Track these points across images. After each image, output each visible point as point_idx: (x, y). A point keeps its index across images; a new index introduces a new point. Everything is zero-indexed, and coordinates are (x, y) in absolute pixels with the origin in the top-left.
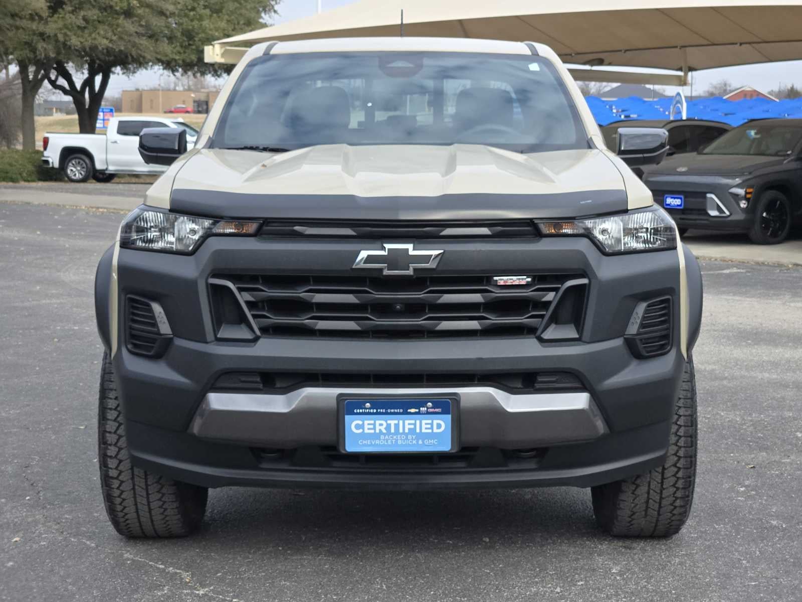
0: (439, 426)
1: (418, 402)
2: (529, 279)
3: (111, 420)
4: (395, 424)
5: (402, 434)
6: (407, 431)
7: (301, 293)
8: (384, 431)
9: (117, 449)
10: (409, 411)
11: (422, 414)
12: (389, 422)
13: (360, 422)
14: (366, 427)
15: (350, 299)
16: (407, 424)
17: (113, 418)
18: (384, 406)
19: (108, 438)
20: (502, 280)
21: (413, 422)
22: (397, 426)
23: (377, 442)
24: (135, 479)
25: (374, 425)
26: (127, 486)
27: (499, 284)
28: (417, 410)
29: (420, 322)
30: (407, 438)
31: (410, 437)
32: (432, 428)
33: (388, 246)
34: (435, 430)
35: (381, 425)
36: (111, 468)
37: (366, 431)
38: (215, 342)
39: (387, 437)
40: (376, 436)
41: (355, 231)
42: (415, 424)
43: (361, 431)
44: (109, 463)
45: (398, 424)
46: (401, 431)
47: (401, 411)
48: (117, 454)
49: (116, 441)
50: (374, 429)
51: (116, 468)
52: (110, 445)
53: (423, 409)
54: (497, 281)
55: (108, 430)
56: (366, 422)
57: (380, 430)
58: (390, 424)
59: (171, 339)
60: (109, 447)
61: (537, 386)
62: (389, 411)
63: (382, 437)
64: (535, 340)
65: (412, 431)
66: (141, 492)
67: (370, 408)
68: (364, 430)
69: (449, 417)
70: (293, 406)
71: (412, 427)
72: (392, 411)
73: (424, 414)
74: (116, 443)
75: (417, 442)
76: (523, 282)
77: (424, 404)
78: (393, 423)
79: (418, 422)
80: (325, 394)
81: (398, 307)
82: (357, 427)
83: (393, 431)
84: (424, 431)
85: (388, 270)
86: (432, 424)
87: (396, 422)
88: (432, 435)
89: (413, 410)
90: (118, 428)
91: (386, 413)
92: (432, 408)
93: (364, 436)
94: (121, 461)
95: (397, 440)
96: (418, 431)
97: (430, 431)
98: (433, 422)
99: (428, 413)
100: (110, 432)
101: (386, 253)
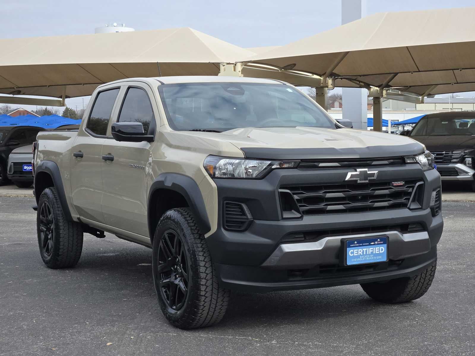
0: (382, 250)
1: (374, 239)
2: (404, 183)
3: (202, 266)
4: (366, 250)
5: (368, 255)
6: (370, 253)
7: (321, 193)
8: (362, 254)
9: (206, 281)
10: (371, 243)
11: (376, 245)
12: (363, 249)
13: (353, 251)
14: (355, 252)
15: (341, 195)
16: (369, 250)
17: (203, 265)
18: (362, 242)
19: (201, 275)
20: (395, 184)
21: (372, 249)
22: (366, 251)
23: (359, 259)
24: (213, 295)
25: (358, 251)
26: (208, 300)
27: (394, 185)
28: (374, 243)
29: (368, 203)
30: (370, 257)
31: (371, 256)
32: (379, 251)
33: (358, 170)
34: (381, 252)
35: (360, 251)
36: (202, 291)
37: (355, 255)
38: (282, 220)
39: (362, 257)
40: (358, 257)
41: (340, 164)
42: (373, 250)
43: (353, 255)
44: (201, 288)
45: (367, 250)
46: (368, 253)
47: (368, 244)
48: (205, 284)
49: (205, 276)
50: (358, 253)
51: (205, 291)
52: (202, 279)
53: (376, 242)
54: (393, 184)
55: (201, 271)
56: (355, 250)
57: (360, 254)
58: (364, 250)
59: (253, 221)
60: (202, 280)
61: (409, 230)
62: (363, 244)
63: (361, 257)
64: (407, 209)
65: (372, 253)
66: (214, 301)
67: (356, 244)
68: (354, 254)
69: (386, 245)
70: (323, 246)
71: (372, 251)
72: (365, 244)
73: (377, 245)
74: (205, 278)
75: (374, 258)
76: (402, 184)
77: (377, 240)
78: (365, 250)
79: (374, 248)
80: (335, 240)
81: (360, 197)
82: (352, 253)
83: (365, 254)
84: (376, 252)
85: (360, 180)
86: (379, 249)
87: (366, 249)
88: (379, 254)
89: (372, 243)
90: (206, 270)
91: (363, 246)
92: (379, 242)
93: (354, 257)
94: (207, 286)
95: (366, 258)
96: (374, 253)
97: (379, 252)
98: (380, 248)
99: (378, 244)
100: (202, 272)
101: (359, 173)
